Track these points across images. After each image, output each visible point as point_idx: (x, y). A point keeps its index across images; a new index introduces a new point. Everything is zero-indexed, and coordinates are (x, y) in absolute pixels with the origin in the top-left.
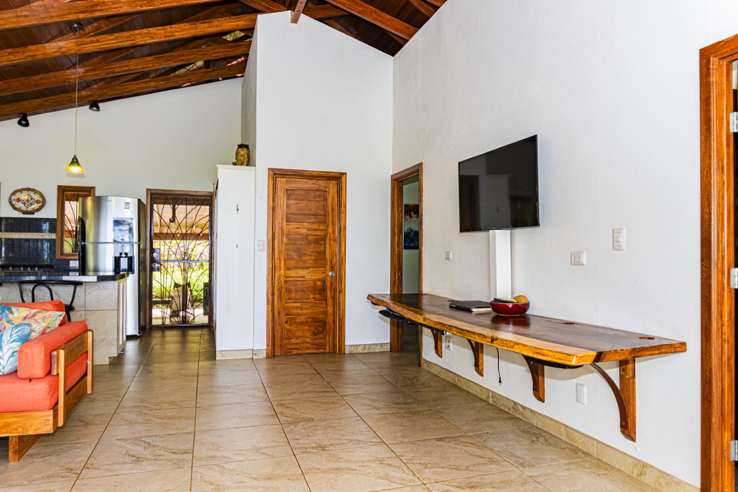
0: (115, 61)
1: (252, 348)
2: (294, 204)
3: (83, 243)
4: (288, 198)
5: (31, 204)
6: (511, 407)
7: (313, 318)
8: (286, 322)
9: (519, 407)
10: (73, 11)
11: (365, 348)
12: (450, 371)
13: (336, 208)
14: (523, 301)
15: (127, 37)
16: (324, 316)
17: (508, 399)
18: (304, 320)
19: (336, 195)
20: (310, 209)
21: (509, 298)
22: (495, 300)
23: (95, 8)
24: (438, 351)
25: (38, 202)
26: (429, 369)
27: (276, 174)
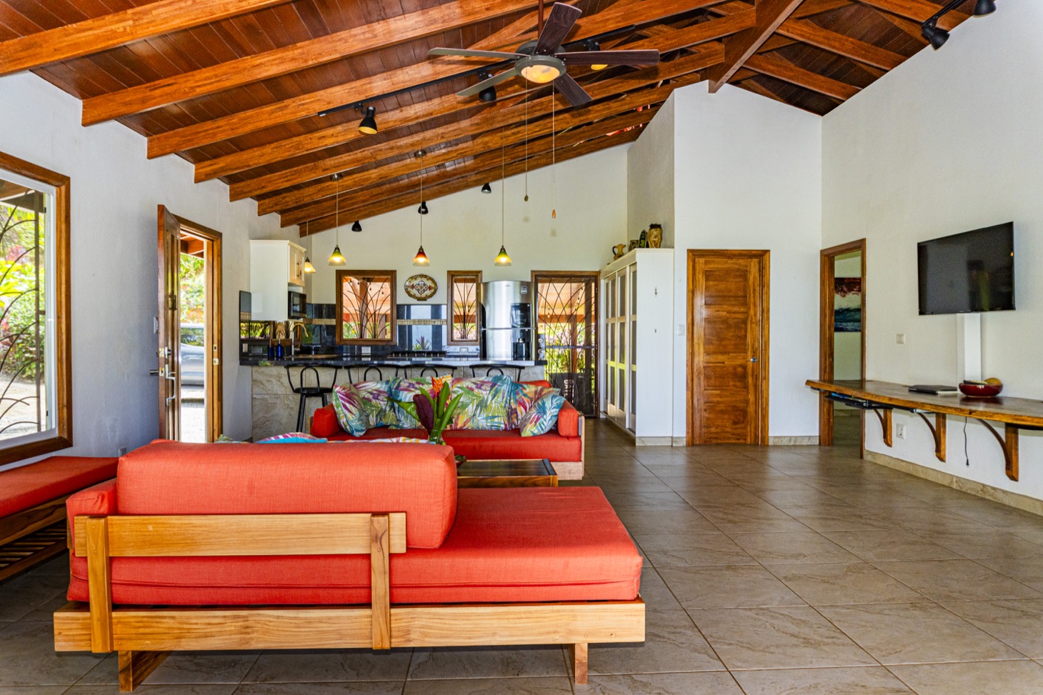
1: (671, 435)
2: (712, 286)
3: (483, 329)
4: (707, 280)
5: (424, 291)
6: (979, 489)
7: (734, 406)
8: (705, 410)
9: (990, 489)
11: (790, 440)
12: (902, 461)
13: (757, 289)
14: (995, 383)
16: (745, 405)
17: (976, 482)
18: (724, 408)
19: (757, 275)
20: (730, 291)
21: (979, 381)
22: (965, 382)
23: (534, 109)
24: (887, 440)
25: (430, 288)
26: (874, 461)
27: (694, 254)
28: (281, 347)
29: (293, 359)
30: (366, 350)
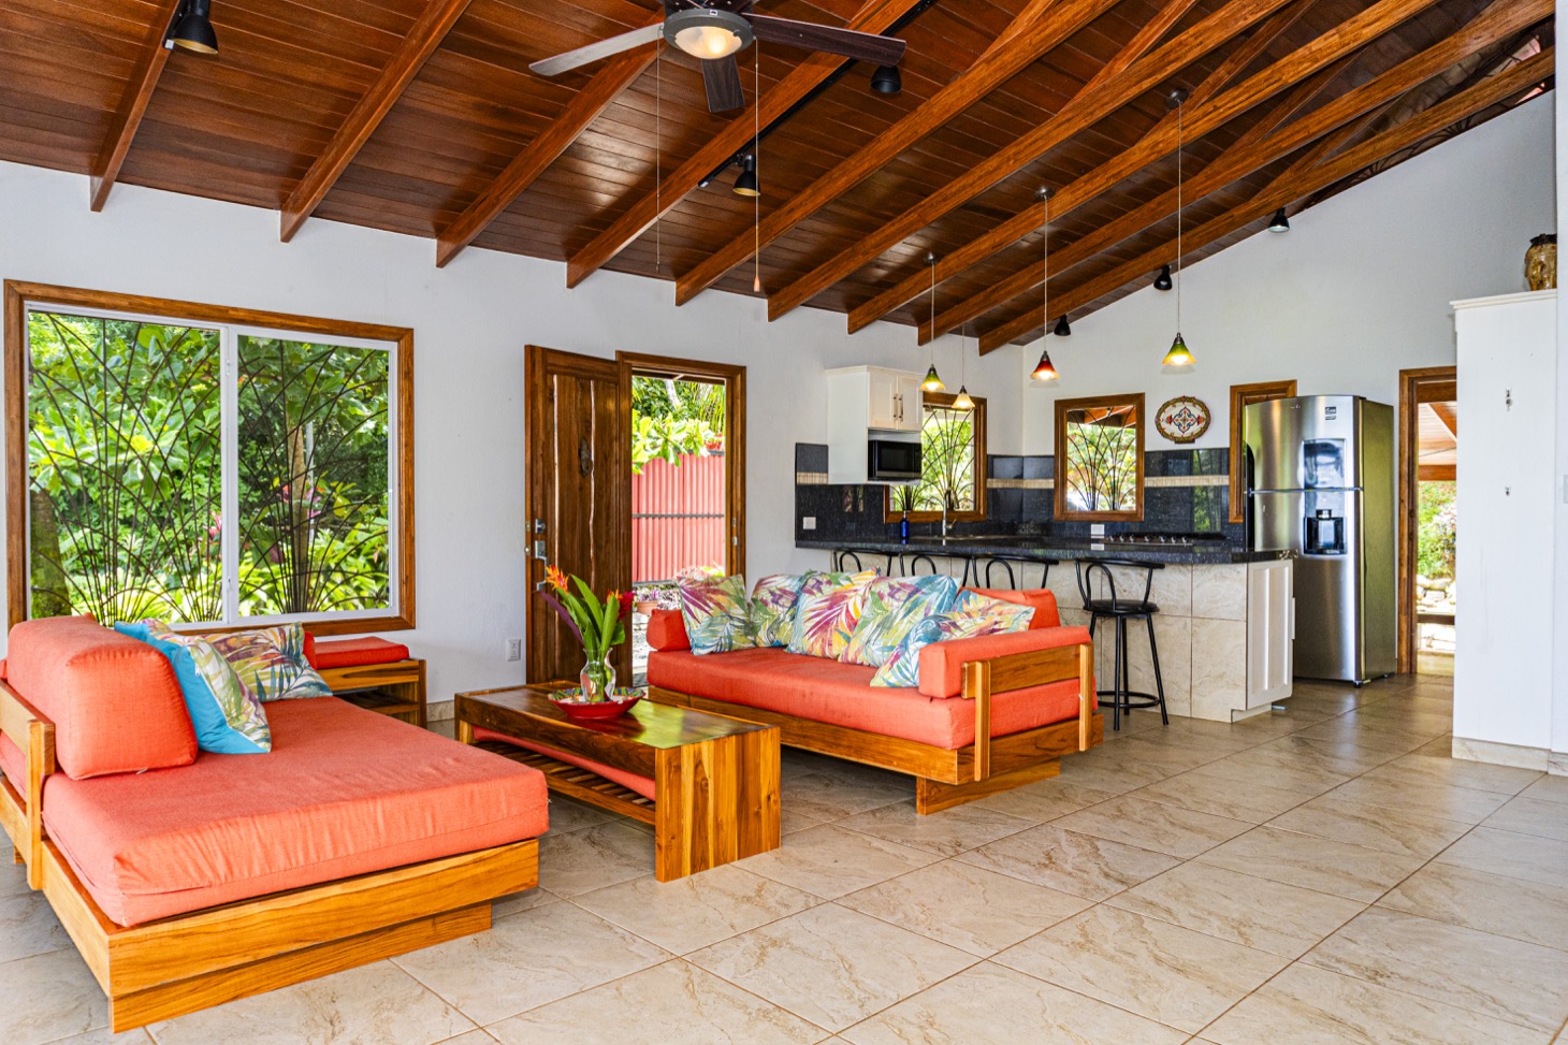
0: (1284, 125)
5: (1189, 425)
10: (1134, 80)
15: (1266, 80)
25: (1199, 420)
28: (907, 523)
29: (944, 543)
30: (1098, 530)
